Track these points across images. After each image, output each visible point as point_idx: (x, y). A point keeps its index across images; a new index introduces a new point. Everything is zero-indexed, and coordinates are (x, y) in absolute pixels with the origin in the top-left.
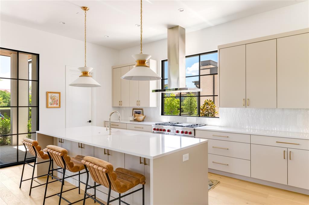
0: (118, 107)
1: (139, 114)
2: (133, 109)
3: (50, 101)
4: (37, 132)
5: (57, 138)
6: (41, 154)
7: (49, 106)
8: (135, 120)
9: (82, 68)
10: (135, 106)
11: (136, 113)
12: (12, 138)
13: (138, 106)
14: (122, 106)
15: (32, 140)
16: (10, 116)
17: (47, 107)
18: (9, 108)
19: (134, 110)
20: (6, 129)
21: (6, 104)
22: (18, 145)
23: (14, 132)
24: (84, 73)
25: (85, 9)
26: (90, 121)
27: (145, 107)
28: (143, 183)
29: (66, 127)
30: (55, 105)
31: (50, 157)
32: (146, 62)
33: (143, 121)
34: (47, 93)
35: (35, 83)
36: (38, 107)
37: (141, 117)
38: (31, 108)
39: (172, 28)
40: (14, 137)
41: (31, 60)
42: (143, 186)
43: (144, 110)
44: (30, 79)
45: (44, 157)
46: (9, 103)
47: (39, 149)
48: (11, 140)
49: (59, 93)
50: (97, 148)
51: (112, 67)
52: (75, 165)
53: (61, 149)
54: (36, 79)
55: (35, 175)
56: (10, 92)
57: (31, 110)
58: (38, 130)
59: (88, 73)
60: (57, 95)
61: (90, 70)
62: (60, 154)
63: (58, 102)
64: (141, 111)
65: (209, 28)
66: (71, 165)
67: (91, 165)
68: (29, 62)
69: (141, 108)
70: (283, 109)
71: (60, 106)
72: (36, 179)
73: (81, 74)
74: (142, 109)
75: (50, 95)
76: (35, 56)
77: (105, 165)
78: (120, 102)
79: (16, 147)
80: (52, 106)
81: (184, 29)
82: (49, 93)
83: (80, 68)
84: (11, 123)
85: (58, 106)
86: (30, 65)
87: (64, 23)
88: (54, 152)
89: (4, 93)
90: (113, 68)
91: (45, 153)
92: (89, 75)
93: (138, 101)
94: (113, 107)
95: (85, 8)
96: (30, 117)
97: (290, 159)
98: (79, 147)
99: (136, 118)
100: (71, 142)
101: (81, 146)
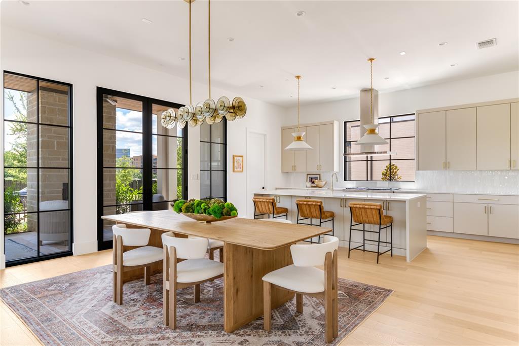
2: (307, 175)
3: (235, 165)
7: (235, 170)
11: (312, 179)
13: (317, 171)
14: (295, 171)
17: (233, 171)
19: (309, 176)
24: (298, 138)
26: (263, 188)
30: (239, 170)
34: (234, 157)
35: (224, 146)
39: (365, 91)
44: (219, 143)
49: (242, 156)
51: (282, 127)
54: (224, 142)
60: (241, 158)
63: (241, 166)
64: (318, 176)
65: (405, 90)
70: (481, 170)
71: (243, 170)
74: (320, 175)
80: (237, 170)
81: (377, 91)
82: (236, 156)
85: (241, 170)
90: (283, 130)
92: (302, 139)
93: (319, 166)
94: (283, 172)
95: (298, 77)
97: (491, 213)
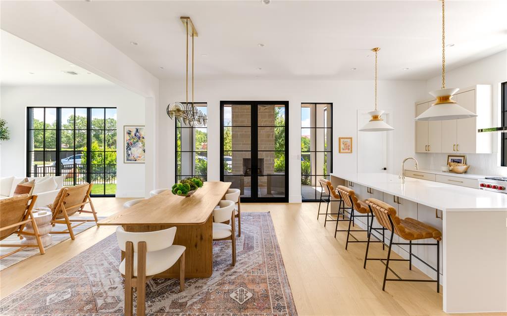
0: (425, 153)
1: (459, 162)
2: (449, 156)
3: (342, 146)
4: (331, 174)
5: (347, 181)
6: (334, 193)
7: (342, 151)
8: (451, 171)
9: (373, 112)
10: (452, 152)
11: (454, 161)
12: (311, 178)
13: (455, 152)
14: (429, 152)
15: (326, 180)
16: (310, 160)
17: (340, 152)
18: (309, 153)
19: (450, 158)
20: (307, 171)
21: (306, 150)
22: (316, 186)
23: (313, 173)
24: (374, 118)
25: (376, 51)
26: (385, 169)
27: (469, 154)
28: (438, 239)
29: (357, 172)
30: (347, 151)
31: (341, 197)
32: (450, 98)
33: (465, 172)
34: (340, 139)
35: (330, 129)
36: (332, 152)
37: (461, 167)
38: (326, 153)
40: (313, 178)
41: (326, 108)
42: (438, 242)
43: (468, 157)
44: (326, 126)
45: (336, 196)
46: (309, 148)
47: (332, 189)
48: (311, 181)
49: (351, 138)
50: (387, 194)
51: (416, 103)
52: (362, 206)
53: (349, 189)
54: (330, 126)
55: (329, 212)
56: (309, 137)
57: (326, 155)
58: (332, 172)
59: (379, 117)
60: (349, 140)
61: (381, 113)
62: (348, 194)
63: (350, 147)
64: (462, 158)
66: (358, 206)
67: (374, 205)
68: (325, 110)
69: (462, 155)
71: (351, 151)
72: (330, 215)
73: (372, 118)
74: (464, 157)
75: (342, 140)
76: (330, 105)
77: (387, 208)
78: (427, 147)
79: (314, 188)
80: (344, 151)
82: (342, 138)
83: (371, 113)
84: (310, 166)
85: (350, 151)
86: (326, 112)
87: (355, 69)
88: (343, 191)
89: (305, 139)
90: (417, 105)
91: (337, 193)
92: (379, 118)
94: (417, 153)
96: (325, 161)
98: (368, 192)
99: (452, 167)
100: (360, 186)
101: (370, 191)
